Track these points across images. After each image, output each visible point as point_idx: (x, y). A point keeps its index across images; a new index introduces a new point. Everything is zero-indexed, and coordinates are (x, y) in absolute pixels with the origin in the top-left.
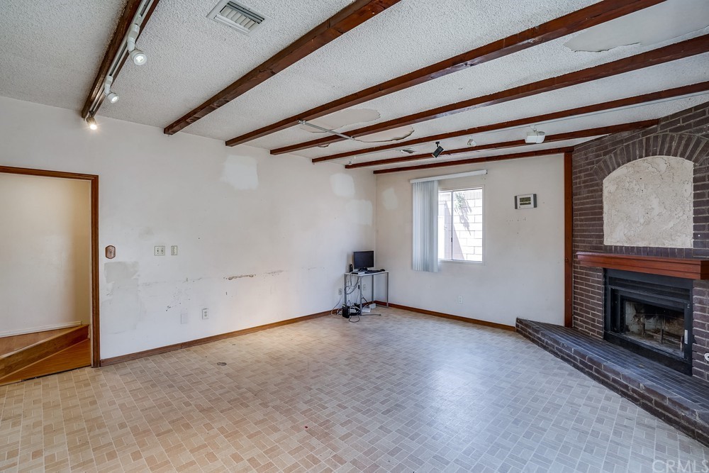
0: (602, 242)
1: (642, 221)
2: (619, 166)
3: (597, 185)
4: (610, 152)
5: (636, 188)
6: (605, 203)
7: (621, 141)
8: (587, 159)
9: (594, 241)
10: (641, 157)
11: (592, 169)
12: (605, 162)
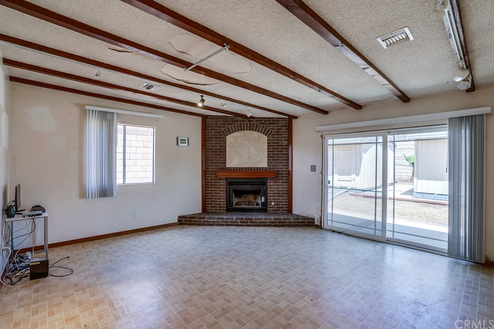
0: (225, 166)
1: (247, 156)
2: (236, 131)
3: (223, 138)
4: (232, 124)
5: (244, 142)
6: (227, 147)
7: (237, 121)
8: (217, 124)
9: (222, 166)
10: (247, 130)
11: (220, 130)
12: (228, 128)
